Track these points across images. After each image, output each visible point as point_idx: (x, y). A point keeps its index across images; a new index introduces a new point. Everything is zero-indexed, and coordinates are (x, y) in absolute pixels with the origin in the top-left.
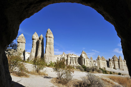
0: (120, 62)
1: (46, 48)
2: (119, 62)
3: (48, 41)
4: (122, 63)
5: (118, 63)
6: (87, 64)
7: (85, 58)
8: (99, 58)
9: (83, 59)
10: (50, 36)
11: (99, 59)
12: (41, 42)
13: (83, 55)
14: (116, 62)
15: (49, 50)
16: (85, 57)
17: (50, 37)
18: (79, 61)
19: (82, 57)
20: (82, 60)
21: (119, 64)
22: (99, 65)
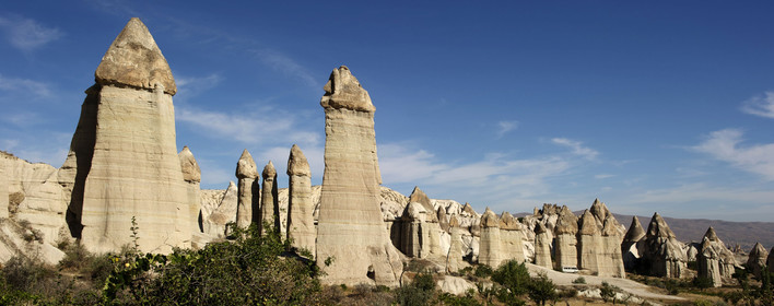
0: (585, 239)
1: (293, 211)
2: (579, 236)
3: (296, 187)
4: (594, 243)
5: (575, 241)
6: (431, 246)
7: (423, 221)
8: (486, 220)
9: (415, 228)
10: (301, 171)
11: (486, 227)
12: (269, 185)
13: (417, 208)
14: (565, 235)
15: (300, 216)
16: (423, 218)
17: (300, 175)
18: (397, 235)
19: (412, 219)
20: (411, 229)
21: (579, 247)
22: (488, 250)
